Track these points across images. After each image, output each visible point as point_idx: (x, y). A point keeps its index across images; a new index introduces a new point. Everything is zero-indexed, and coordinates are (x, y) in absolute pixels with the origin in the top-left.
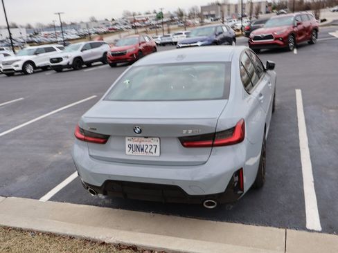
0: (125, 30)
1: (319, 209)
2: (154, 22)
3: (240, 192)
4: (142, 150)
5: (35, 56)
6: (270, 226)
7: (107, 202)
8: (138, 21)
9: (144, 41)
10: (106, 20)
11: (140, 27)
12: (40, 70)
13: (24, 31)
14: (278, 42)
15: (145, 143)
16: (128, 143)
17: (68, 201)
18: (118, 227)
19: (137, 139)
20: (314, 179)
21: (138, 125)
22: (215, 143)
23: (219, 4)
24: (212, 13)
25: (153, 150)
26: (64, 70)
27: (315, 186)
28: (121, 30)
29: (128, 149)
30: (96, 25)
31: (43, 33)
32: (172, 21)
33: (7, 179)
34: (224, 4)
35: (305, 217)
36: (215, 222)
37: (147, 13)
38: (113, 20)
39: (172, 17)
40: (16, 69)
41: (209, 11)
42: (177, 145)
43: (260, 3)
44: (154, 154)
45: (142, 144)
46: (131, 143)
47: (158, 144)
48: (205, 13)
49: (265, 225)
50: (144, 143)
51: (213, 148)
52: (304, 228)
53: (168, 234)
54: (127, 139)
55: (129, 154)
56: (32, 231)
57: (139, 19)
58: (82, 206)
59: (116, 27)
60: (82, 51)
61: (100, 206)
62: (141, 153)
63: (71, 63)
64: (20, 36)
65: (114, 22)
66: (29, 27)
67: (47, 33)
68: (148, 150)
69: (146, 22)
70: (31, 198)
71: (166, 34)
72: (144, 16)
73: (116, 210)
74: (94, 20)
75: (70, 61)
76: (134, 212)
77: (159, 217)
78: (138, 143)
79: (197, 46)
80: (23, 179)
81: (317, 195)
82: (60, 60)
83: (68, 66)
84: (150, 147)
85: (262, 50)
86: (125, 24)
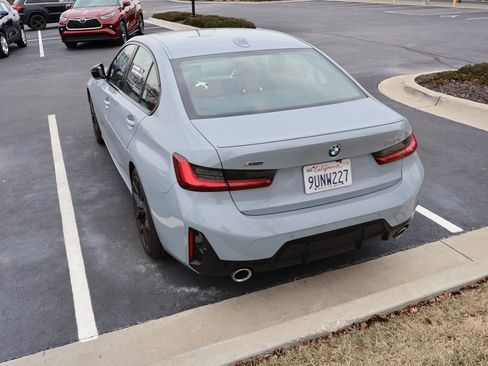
4: (329, 181)
14: (107, 30)
15: (332, 171)
16: (307, 175)
19: (320, 166)
25: (343, 178)
29: (308, 185)
44: (346, 184)
45: (328, 172)
46: (312, 174)
47: (349, 167)
50: (331, 169)
54: (305, 169)
55: (310, 193)
62: (327, 187)
68: (337, 180)
78: (322, 173)
84: (339, 175)
85: (78, 44)
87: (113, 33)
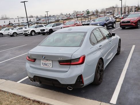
0: (74, 18)
1: (119, 95)
2: (86, 15)
3: (82, 84)
4: (46, 65)
5: (35, 29)
6: (96, 100)
7: (39, 85)
8: (79, 15)
9: (77, 23)
10: (67, 14)
11: (80, 17)
12: (38, 34)
13: (35, 19)
14: (132, 24)
15: (47, 62)
16: (42, 62)
17: (26, 84)
18: (39, 95)
20: (123, 83)
21: (44, 55)
22: (71, 64)
23: (113, 7)
24: (110, 11)
25: (50, 65)
26: (46, 34)
27: (122, 86)
28: (72, 18)
29: (42, 64)
30: (63, 16)
31: (42, 19)
32: (93, 15)
33: (10, 74)
34: (116, 8)
35: (111, 98)
36: (75, 96)
37: (83, 12)
38: (69, 14)
39: (93, 13)
40: (28, 33)
41: (109, 10)
42: (58, 63)
43: (132, 7)
44: (50, 67)
46: (43, 62)
47: (51, 63)
48: (108, 11)
49: (94, 100)
51: (71, 66)
52: (109, 102)
53: (56, 99)
54: (41, 60)
55: (42, 66)
56: (8, 92)
57: (80, 14)
58: (30, 86)
59: (70, 17)
60: (52, 27)
61: (36, 86)
62: (46, 66)
63: (48, 31)
64: (34, 20)
65: (69, 15)
66: (37, 17)
67: (43, 19)
68: (48, 65)
69: (83, 15)
70: (15, 81)
71: (89, 20)
72: (82, 13)
73: (41, 88)
74: (62, 14)
75: (48, 30)
76: (47, 90)
77: (55, 92)
78: (45, 62)
79: (97, 25)
80: (15, 74)
81: (121, 90)
82: (44, 30)
83: (47, 33)
85: (126, 28)
86: (74, 16)
87: (134, 25)
